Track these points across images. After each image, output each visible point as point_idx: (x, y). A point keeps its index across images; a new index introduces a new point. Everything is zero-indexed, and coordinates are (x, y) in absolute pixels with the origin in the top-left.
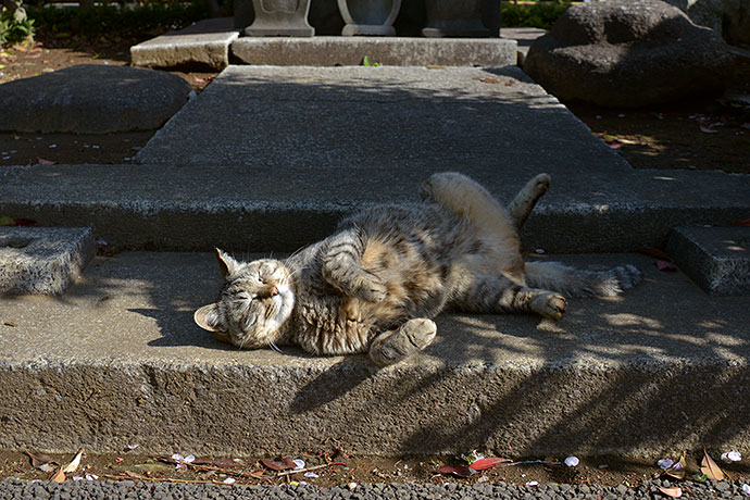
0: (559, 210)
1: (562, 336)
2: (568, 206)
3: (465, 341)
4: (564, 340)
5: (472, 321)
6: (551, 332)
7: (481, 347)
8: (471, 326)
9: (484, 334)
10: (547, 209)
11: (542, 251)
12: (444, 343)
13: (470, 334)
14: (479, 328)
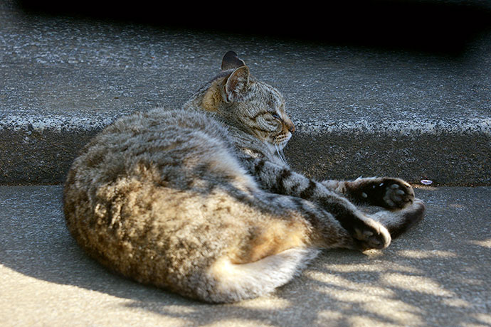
0: (454, 128)
1: (446, 302)
2: (466, 122)
3: (314, 305)
4: (448, 307)
5: (328, 279)
6: (430, 295)
7: (336, 315)
8: (325, 285)
9: (341, 296)
10: (437, 126)
11: (429, 182)
12: (287, 309)
13: (323, 295)
14: (335, 287)
